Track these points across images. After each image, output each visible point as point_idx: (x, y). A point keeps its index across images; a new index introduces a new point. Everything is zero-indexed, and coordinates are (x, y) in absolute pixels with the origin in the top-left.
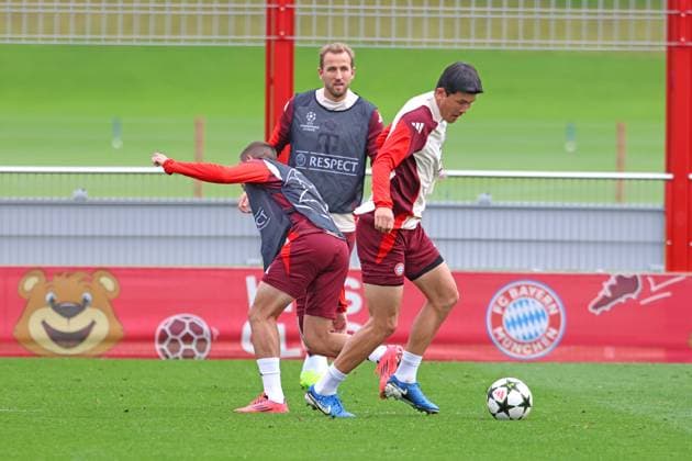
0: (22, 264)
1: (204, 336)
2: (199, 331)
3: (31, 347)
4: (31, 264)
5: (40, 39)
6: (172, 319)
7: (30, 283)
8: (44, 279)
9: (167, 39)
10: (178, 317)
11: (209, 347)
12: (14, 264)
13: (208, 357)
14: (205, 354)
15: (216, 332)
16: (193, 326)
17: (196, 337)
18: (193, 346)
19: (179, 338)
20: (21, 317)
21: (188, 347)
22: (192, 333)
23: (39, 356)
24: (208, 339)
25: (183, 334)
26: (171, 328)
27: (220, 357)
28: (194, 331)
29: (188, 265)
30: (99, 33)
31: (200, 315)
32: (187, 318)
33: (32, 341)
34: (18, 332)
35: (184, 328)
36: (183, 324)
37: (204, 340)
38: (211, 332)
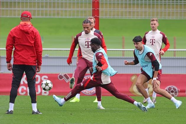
0: (131, 73)
1: (176, 91)
2: (175, 90)
3: (134, 94)
4: (134, 73)
5: (135, 17)
6: (168, 87)
7: (133, 78)
8: (137, 77)
9: (167, 18)
10: (170, 86)
11: (177, 94)
12: (129, 73)
13: (177, 96)
14: (176, 96)
15: (179, 90)
16: (174, 88)
17: (174, 91)
18: (174, 94)
19: (170, 91)
20: (131, 86)
21: (172, 94)
22: (173, 90)
23: (136, 96)
24: (177, 92)
25: (171, 90)
26: (168, 89)
27: (181, 96)
28: (174, 90)
29: (172, 73)
30: (150, 16)
31: (175, 86)
32: (172, 87)
33: (134, 92)
34: (130, 90)
35: (171, 89)
36: (171, 88)
37: (176, 92)
38: (178, 90)
